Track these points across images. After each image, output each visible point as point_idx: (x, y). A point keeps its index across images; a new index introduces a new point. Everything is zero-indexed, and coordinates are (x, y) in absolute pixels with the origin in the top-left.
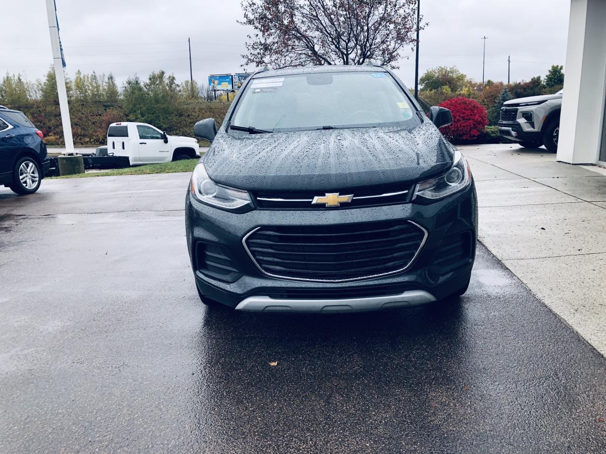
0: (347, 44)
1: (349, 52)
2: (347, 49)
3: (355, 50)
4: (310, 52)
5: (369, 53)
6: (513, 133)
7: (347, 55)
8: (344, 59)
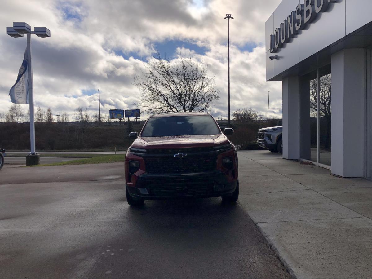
0: (184, 99)
1: (185, 103)
2: (185, 102)
3: (189, 101)
4: (166, 103)
5: (195, 104)
6: (263, 145)
7: (185, 104)
8: (183, 106)
